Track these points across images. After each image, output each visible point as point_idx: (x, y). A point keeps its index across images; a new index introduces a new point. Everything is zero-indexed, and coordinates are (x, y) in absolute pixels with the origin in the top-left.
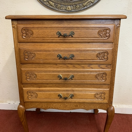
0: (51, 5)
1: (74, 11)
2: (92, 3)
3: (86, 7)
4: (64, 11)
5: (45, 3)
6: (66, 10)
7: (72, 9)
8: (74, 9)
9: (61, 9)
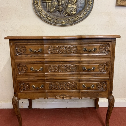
0: (49, 20)
1: (67, 24)
2: (81, 18)
3: (77, 22)
4: (59, 24)
5: (44, 19)
6: (61, 24)
7: (66, 23)
8: (67, 23)
9: (57, 23)
